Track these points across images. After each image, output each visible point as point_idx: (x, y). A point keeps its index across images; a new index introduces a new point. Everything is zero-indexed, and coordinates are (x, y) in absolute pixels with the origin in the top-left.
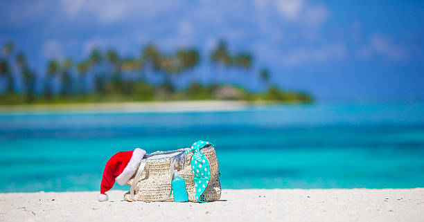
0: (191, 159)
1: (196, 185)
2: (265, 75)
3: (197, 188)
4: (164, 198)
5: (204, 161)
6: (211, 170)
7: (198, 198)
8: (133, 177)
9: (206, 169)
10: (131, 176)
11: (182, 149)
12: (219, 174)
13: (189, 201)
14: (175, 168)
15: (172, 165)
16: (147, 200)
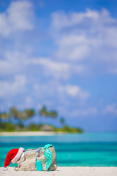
0: (44, 152)
1: (46, 163)
2: (62, 121)
3: (47, 165)
4: (32, 169)
5: (50, 153)
6: (53, 157)
7: (47, 169)
8: (19, 160)
9: (51, 157)
10: (18, 159)
11: (40, 148)
12: (56, 159)
13: (43, 171)
14: (37, 156)
15: (36, 155)
16: (25, 170)
